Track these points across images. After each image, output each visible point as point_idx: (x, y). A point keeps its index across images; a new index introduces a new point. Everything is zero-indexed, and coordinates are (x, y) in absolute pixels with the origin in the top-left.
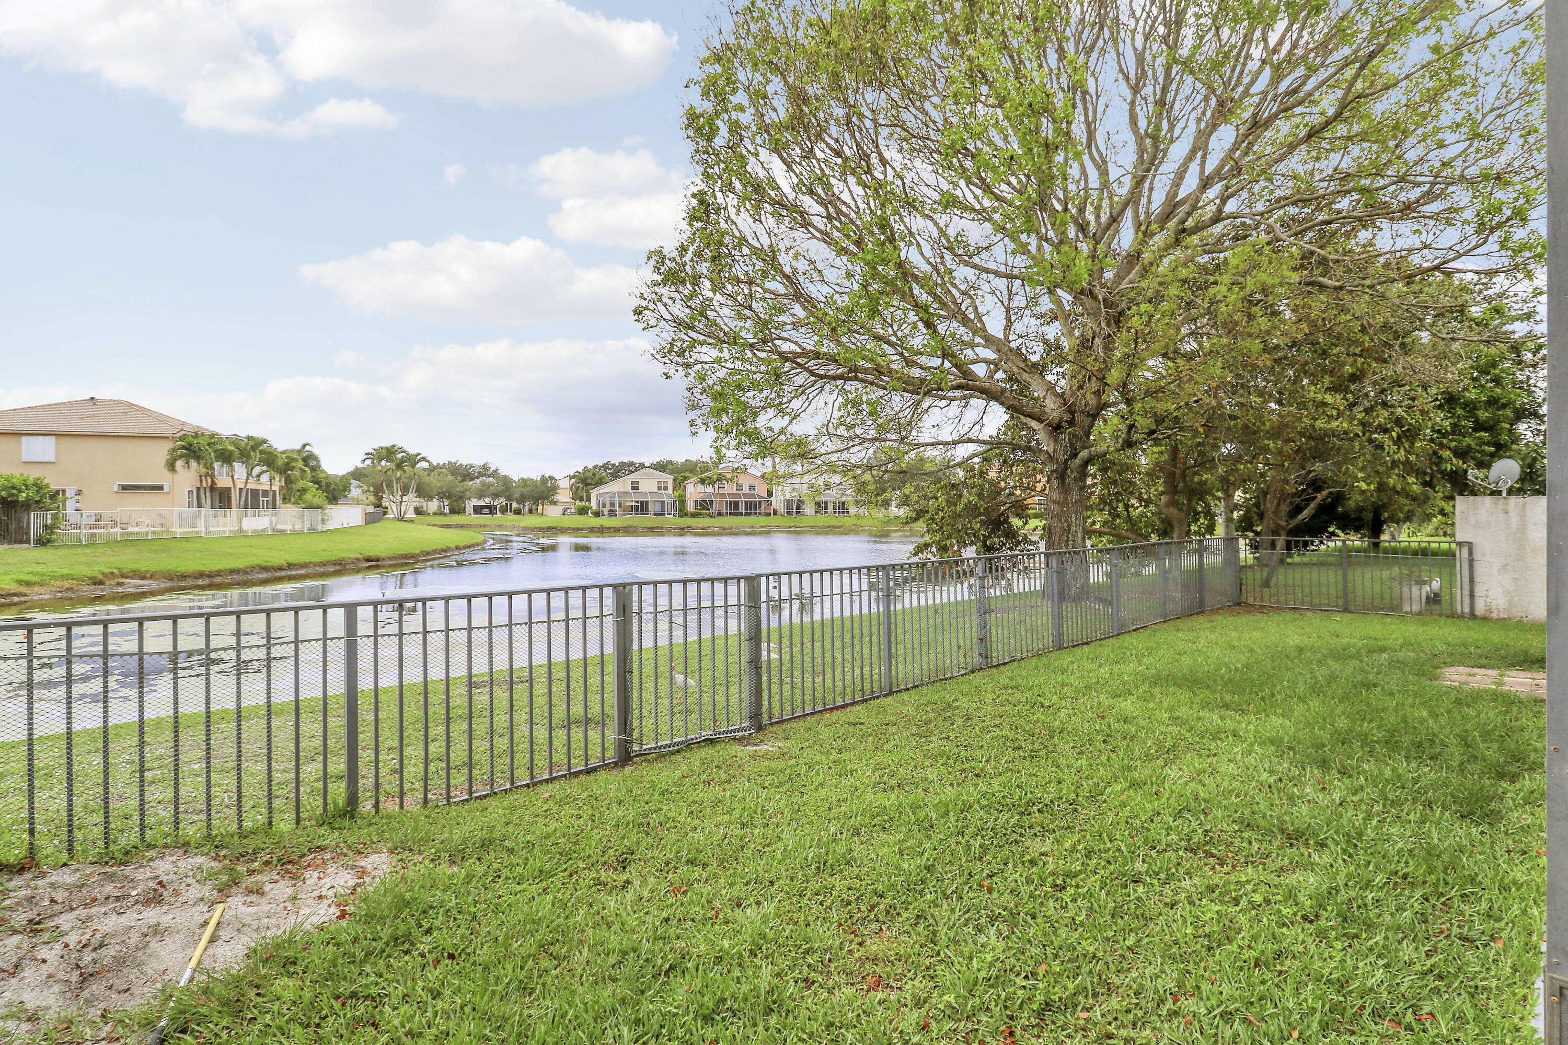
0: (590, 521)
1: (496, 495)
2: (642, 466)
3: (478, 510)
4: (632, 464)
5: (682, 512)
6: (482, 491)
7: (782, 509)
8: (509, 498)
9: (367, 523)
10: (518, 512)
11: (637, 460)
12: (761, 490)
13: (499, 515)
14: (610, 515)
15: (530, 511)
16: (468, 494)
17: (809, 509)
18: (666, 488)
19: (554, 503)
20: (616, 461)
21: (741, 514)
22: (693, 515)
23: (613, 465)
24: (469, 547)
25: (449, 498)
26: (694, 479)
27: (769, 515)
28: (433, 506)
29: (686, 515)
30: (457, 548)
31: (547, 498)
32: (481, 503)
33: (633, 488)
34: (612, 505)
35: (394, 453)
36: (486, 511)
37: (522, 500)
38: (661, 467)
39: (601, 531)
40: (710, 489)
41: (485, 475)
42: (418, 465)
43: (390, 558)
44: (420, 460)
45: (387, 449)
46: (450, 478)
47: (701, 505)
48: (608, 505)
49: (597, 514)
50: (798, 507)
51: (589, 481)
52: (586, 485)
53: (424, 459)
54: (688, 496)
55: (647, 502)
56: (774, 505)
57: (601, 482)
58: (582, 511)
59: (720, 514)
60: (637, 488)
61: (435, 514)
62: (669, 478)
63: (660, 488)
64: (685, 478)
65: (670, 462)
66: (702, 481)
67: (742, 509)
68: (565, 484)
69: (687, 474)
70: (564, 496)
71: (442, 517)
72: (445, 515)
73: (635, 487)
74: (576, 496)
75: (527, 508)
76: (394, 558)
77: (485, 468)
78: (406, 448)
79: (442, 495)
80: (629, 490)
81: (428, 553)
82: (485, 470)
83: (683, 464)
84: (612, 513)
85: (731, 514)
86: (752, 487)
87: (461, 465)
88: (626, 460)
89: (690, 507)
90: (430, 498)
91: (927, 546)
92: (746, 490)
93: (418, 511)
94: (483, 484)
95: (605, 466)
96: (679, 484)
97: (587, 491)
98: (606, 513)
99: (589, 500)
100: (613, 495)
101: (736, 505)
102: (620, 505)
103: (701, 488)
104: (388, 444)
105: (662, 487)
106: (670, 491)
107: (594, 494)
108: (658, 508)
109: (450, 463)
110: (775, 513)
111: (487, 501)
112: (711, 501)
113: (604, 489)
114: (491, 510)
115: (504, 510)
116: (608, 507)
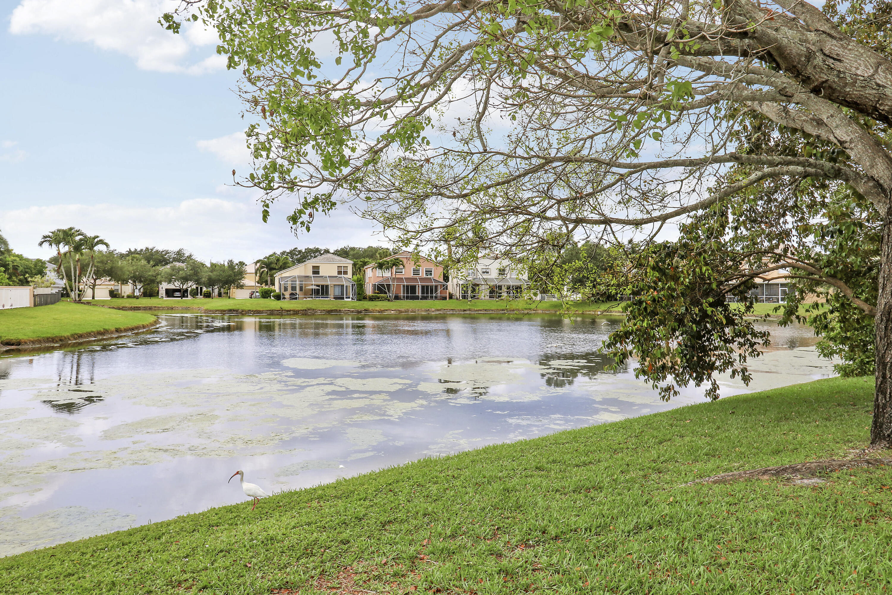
0: (272, 304)
1: (185, 279)
2: (327, 251)
3: (170, 293)
4: (317, 250)
5: (361, 296)
6: (172, 275)
7: (457, 293)
8: (198, 282)
9: (35, 305)
10: (208, 295)
11: (322, 247)
12: (437, 274)
13: (190, 298)
14: (291, 299)
15: (220, 295)
16: (159, 278)
17: (484, 293)
18: (346, 273)
19: (241, 287)
20: (302, 248)
21: (417, 298)
22: (371, 299)
23: (300, 252)
24: (133, 329)
25: (140, 282)
26: (373, 264)
27: (444, 298)
28: (127, 289)
29: (365, 298)
30: (118, 330)
31: (233, 282)
32: (171, 286)
33: (314, 273)
34: (294, 288)
35: (71, 235)
36: (177, 294)
37: (211, 283)
38: (343, 253)
39: (281, 313)
40: (387, 274)
41: (179, 261)
42: (96, 248)
43: (33, 342)
44: (98, 243)
45: (64, 232)
46: (143, 262)
47: (379, 289)
48: (289, 289)
49: (278, 297)
50: (474, 290)
51: (273, 266)
52: (271, 269)
53: (101, 242)
54: (367, 280)
55: (327, 286)
56: (450, 289)
57: (284, 266)
58: (266, 295)
59: (397, 298)
60: (318, 273)
61: (129, 297)
62: (348, 264)
63: (340, 273)
64: (365, 264)
65: (353, 249)
66: (381, 266)
67: (419, 293)
68: (250, 269)
69: (367, 260)
70: (250, 281)
71: (134, 300)
72: (137, 297)
73: (316, 271)
74: (262, 281)
75: (216, 291)
76: (39, 341)
77: (179, 253)
78: (84, 231)
79: (136, 279)
80: (310, 274)
81: (81, 336)
82: (179, 256)
83: (365, 251)
84: (293, 296)
85: (408, 298)
86: (428, 272)
87: (157, 251)
88: (311, 247)
89: (369, 291)
90: (125, 282)
91: (627, 334)
92: (422, 274)
93: (113, 294)
94: (173, 269)
95: (292, 253)
96: (358, 268)
97: (272, 276)
98: (287, 296)
99: (273, 284)
100: (293, 279)
101: (413, 289)
102: (301, 289)
103: (379, 273)
104: (65, 227)
105: (342, 272)
106: (350, 275)
107: (278, 276)
108: (338, 292)
109: (147, 249)
110: (451, 297)
111: (177, 285)
112: (389, 286)
113: (286, 273)
114: (184, 293)
115: (194, 294)
116: (290, 291)
